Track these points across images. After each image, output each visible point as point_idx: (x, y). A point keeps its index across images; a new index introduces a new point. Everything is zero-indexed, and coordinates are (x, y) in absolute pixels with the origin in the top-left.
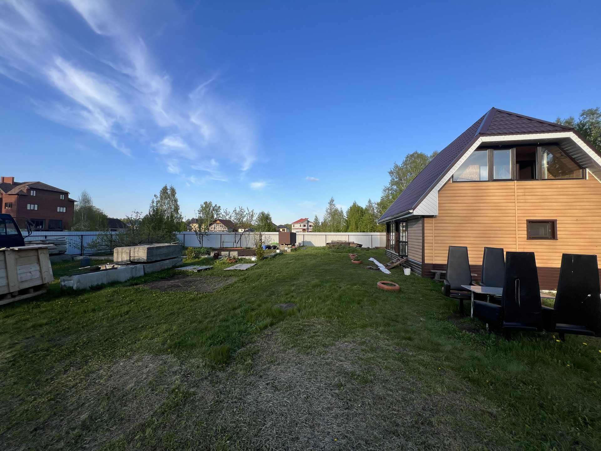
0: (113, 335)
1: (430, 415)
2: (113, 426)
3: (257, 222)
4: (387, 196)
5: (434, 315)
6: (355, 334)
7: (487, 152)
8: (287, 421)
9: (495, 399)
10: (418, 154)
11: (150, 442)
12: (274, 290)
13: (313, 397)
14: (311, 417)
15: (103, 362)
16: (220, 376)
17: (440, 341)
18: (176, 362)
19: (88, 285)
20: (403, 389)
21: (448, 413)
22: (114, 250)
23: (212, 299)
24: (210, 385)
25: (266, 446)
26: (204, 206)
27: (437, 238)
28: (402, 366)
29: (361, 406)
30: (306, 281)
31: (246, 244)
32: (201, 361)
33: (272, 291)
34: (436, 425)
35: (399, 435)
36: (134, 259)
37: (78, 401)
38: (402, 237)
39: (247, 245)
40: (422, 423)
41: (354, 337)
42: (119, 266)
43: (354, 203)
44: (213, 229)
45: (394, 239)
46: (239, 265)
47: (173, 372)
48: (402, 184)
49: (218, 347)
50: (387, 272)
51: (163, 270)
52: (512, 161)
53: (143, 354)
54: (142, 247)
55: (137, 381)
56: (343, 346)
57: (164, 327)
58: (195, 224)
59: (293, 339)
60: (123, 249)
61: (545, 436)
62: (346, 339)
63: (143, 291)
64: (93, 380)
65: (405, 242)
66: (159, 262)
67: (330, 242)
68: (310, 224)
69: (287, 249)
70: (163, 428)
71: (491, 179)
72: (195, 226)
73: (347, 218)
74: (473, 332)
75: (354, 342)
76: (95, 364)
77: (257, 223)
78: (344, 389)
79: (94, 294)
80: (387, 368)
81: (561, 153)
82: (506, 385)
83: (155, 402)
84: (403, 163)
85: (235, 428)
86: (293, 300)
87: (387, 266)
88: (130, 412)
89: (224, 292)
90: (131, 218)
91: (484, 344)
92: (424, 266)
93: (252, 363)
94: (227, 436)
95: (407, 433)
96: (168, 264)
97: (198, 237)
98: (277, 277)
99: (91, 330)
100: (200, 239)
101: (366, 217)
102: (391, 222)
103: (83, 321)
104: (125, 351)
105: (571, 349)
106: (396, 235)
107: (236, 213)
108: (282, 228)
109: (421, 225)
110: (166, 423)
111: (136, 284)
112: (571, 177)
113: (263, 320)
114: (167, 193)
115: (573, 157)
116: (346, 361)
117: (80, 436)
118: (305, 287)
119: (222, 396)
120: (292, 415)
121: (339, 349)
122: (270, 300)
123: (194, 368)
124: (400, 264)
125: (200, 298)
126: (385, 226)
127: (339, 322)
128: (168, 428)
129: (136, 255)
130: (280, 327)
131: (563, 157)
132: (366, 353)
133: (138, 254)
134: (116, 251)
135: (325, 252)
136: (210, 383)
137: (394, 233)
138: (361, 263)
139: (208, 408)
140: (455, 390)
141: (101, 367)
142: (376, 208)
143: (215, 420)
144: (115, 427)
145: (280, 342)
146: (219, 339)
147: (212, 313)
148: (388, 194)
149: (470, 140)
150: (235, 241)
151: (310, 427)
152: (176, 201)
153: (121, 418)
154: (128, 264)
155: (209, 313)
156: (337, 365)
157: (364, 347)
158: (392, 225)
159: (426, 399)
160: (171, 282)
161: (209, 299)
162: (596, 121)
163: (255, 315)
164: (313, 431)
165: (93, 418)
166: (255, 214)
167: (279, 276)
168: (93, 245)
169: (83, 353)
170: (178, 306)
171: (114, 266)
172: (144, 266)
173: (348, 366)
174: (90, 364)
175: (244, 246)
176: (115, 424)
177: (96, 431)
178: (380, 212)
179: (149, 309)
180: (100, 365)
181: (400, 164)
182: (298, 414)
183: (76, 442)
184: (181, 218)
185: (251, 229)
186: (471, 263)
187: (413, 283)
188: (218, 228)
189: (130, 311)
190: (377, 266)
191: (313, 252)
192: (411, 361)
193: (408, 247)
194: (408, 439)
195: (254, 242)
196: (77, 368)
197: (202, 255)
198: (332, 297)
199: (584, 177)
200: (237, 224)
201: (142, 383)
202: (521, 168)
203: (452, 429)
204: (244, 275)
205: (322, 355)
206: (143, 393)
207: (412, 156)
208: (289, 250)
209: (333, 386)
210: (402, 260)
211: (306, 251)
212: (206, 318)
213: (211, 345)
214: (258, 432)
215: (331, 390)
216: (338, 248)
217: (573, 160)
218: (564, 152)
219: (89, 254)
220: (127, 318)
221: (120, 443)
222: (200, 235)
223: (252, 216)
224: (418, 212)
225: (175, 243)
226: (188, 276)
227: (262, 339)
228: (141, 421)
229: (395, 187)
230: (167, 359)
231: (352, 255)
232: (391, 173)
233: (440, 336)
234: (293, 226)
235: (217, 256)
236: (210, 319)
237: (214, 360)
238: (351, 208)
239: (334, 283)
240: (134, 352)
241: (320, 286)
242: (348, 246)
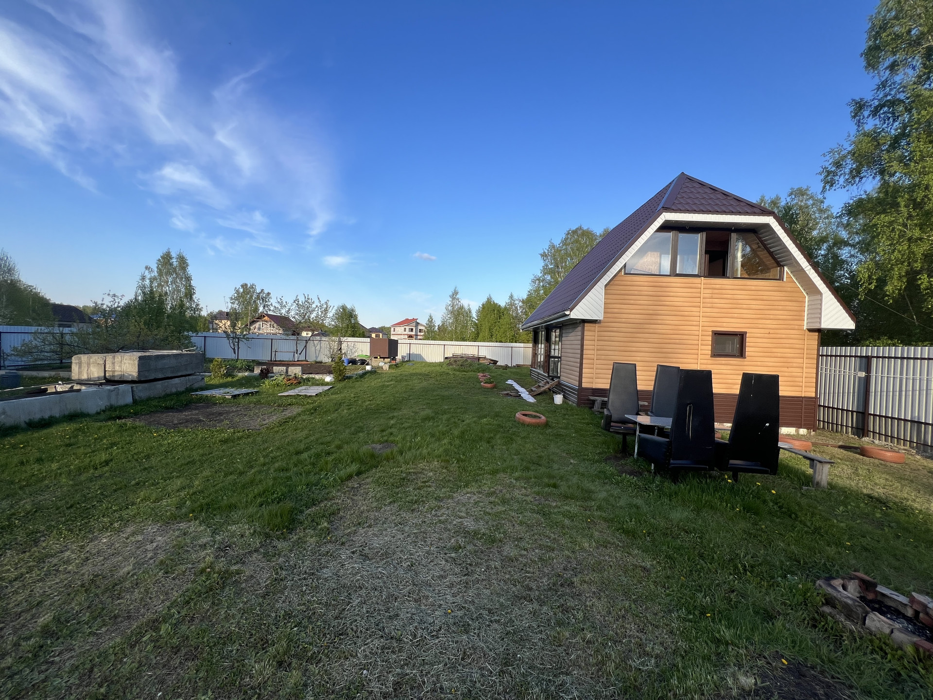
0: (84, 498)
1: (572, 575)
2: (101, 627)
3: (333, 320)
4: (537, 291)
5: (588, 456)
6: (481, 482)
7: (671, 235)
8: (382, 596)
9: (650, 552)
10: (584, 231)
11: (169, 642)
12: (362, 425)
13: (419, 564)
14: (417, 588)
15: (68, 540)
16: (279, 546)
17: (593, 488)
18: (204, 532)
19: (22, 418)
20: (541, 547)
21: (594, 570)
22: (73, 358)
23: (259, 439)
24: (263, 560)
25: (352, 629)
26: (241, 290)
27: (599, 352)
28: (542, 519)
29: (485, 570)
30: (413, 412)
31: (314, 356)
32: (247, 527)
33: (359, 427)
34: (579, 585)
35: (532, 600)
36: (113, 376)
37: (30, 599)
38: (554, 349)
39: (317, 357)
40: (562, 585)
41: (480, 486)
42: (83, 388)
43: (488, 299)
44: (256, 330)
45: (542, 353)
46: (304, 387)
47: (200, 546)
48: (559, 273)
49: (274, 508)
50: (531, 400)
51: (168, 395)
52: (701, 250)
53: (143, 524)
54: (128, 354)
55: (136, 563)
56: (464, 499)
57: (179, 482)
58: (226, 321)
59: (392, 491)
60: (91, 358)
61: (700, 587)
62: (469, 490)
63: (133, 428)
64: (54, 566)
65: (558, 357)
66: (160, 382)
67: (449, 355)
68: (420, 327)
69: (384, 365)
70: (189, 622)
71: (674, 273)
72: (225, 325)
73: (477, 320)
74: (635, 476)
75: (479, 493)
76: (53, 543)
77: (333, 323)
78: (462, 552)
79: (36, 435)
80: (521, 523)
81: (758, 244)
82: (665, 535)
83: (172, 589)
84: (562, 242)
85: (305, 611)
86: (391, 438)
87: (531, 392)
88: (129, 606)
89: (279, 430)
90: (102, 304)
91: (646, 489)
92: (581, 391)
93: (329, 526)
94: (294, 622)
95: (542, 597)
96: (177, 384)
97: (231, 341)
98: (366, 407)
99: (38, 492)
100: (234, 345)
101: (504, 320)
102: (540, 328)
103: (21, 478)
104: (110, 522)
105: (743, 490)
106: (545, 347)
107: (297, 304)
108: (375, 332)
109: (580, 333)
110: (194, 615)
111: (120, 418)
112: (767, 275)
113: (345, 467)
114: (171, 264)
115: (772, 250)
116: (467, 518)
117: (42, 647)
118: (411, 421)
119: (284, 572)
120: (389, 588)
121: (458, 503)
122: (356, 439)
123: (236, 537)
124: (549, 389)
125: (239, 438)
126: (531, 335)
127: (459, 468)
128: (197, 621)
129: (117, 368)
130: (372, 476)
131: (760, 249)
132: (495, 506)
133: (120, 366)
134: (77, 361)
135: (443, 370)
136: (264, 557)
137: (543, 345)
138: (495, 387)
139: (262, 589)
140: (605, 545)
141: (66, 546)
142: (520, 307)
143: (274, 604)
144: (104, 629)
145: (372, 497)
146: (275, 496)
147: (262, 459)
148: (539, 287)
149: (650, 216)
150: (297, 350)
151: (415, 600)
152: (188, 279)
153: (115, 615)
154: (101, 384)
155: (255, 460)
156: (455, 522)
157: (492, 499)
158: (540, 333)
159: (569, 557)
160: (186, 414)
161: (254, 440)
162: (805, 204)
163: (333, 460)
164: (420, 605)
165: (63, 619)
166: (331, 308)
167: (369, 404)
168: (27, 351)
169: (29, 528)
170: (201, 451)
171: (72, 387)
172: (132, 388)
173: (470, 524)
174: (44, 545)
175: (311, 359)
176: (104, 625)
177: (71, 637)
178: (526, 313)
179: (148, 457)
180: (65, 544)
181: (557, 242)
182: (398, 586)
183: (36, 656)
184: (197, 309)
185: (322, 331)
186: (639, 388)
187: (565, 415)
188: (266, 328)
189: (111, 460)
190: (517, 391)
191: (424, 370)
192: (554, 513)
193: (561, 364)
194: (542, 603)
195: (328, 353)
196: (18, 551)
197: (239, 372)
198: (451, 434)
199: (781, 278)
200: (300, 322)
201: (147, 564)
202: (711, 261)
203: (597, 589)
204: (312, 403)
205: (433, 512)
206: (149, 577)
207: (575, 232)
208: (386, 367)
209: (448, 549)
210: (551, 383)
211: (413, 369)
212: (252, 467)
213: (262, 505)
214: (340, 614)
215: (445, 554)
216: (461, 365)
217: (771, 254)
218: (762, 242)
219: (17, 367)
220: (107, 471)
221: (117, 649)
222: (235, 339)
223: (326, 310)
224: (576, 314)
225: (189, 351)
226: (215, 404)
227: (345, 493)
228: (149, 616)
229: (548, 277)
230: (189, 528)
231: (482, 375)
232: (544, 255)
233: (593, 481)
234: (392, 329)
235: (265, 374)
236: (259, 469)
237: (269, 524)
238: (483, 305)
239: (454, 415)
240: (126, 522)
241: (433, 418)
242: (477, 362)
